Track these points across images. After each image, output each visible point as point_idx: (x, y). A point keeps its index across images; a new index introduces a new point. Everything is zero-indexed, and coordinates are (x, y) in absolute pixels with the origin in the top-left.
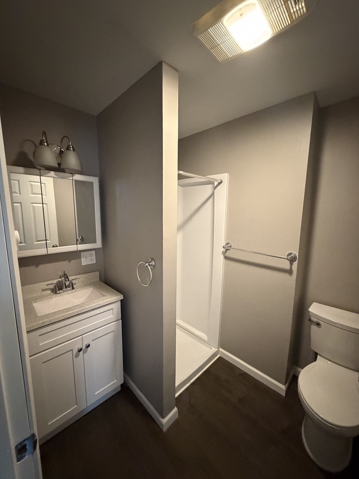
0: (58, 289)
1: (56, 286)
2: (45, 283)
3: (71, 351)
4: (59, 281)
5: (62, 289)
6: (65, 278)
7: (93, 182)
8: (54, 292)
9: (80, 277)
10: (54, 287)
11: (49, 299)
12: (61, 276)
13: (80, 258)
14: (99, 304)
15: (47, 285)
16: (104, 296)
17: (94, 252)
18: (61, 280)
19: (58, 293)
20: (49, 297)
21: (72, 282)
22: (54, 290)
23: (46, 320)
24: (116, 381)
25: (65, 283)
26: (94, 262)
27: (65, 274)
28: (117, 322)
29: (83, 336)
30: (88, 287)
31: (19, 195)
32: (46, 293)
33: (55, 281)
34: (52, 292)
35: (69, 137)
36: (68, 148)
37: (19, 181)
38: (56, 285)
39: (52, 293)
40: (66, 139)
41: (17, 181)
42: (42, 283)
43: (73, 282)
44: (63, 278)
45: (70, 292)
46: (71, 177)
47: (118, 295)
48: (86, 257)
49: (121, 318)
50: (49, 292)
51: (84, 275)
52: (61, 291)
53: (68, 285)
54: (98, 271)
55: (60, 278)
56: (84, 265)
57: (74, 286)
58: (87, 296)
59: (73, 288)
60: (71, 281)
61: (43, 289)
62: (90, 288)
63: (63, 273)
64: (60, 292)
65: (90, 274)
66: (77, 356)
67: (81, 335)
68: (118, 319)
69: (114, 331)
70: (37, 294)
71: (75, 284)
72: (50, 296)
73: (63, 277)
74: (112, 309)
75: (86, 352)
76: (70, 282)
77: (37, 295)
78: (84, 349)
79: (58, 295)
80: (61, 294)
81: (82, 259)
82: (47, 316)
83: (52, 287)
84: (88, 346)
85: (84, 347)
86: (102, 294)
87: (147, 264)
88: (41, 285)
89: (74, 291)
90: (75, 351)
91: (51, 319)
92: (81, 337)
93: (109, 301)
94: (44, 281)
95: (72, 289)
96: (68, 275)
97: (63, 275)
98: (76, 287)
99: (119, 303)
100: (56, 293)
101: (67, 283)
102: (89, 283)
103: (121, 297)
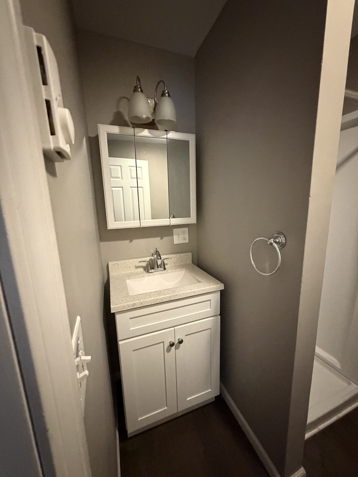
0: (150, 268)
1: (148, 264)
2: (138, 260)
3: (163, 343)
4: (151, 259)
5: (154, 269)
6: (157, 256)
7: (189, 141)
8: (147, 270)
9: (171, 257)
10: (147, 265)
11: (141, 277)
12: (153, 254)
13: (173, 235)
14: (194, 291)
15: (140, 262)
16: (199, 282)
17: (186, 229)
18: (153, 258)
19: (150, 272)
20: (140, 276)
21: (164, 262)
22: (146, 268)
23: (136, 302)
24: (211, 390)
25: (157, 261)
26: (187, 241)
27: (157, 251)
28: (215, 318)
29: (175, 328)
30: (180, 270)
31: (121, 179)
32: (138, 270)
33: (148, 259)
34: (145, 270)
35: (165, 81)
36: (163, 95)
37: (121, 166)
38: (148, 262)
39: (145, 272)
40: (161, 83)
41: (120, 167)
42: (136, 260)
43: (166, 262)
44: (155, 256)
45: (161, 272)
46: (166, 135)
47: (217, 283)
48: (178, 235)
49: (219, 313)
50: (142, 270)
51: (175, 255)
52: (153, 271)
53: (160, 265)
54: (191, 252)
55: (152, 256)
56: (175, 244)
57: (166, 266)
58: (179, 279)
59: (165, 269)
60: (163, 260)
61: (136, 266)
62: (182, 270)
63: (155, 250)
64: (151, 271)
65: (182, 255)
66: (168, 350)
67: (174, 327)
68: (216, 314)
69: (210, 329)
70: (131, 270)
71: (167, 264)
72: (142, 275)
73: (155, 254)
74: (210, 300)
75: (179, 348)
76: (162, 262)
77: (130, 272)
78: (176, 343)
79: (151, 274)
80: (153, 273)
81: (174, 236)
82: (138, 296)
83: (144, 264)
84: (181, 342)
85: (177, 342)
86: (196, 280)
87: (272, 241)
88: (134, 261)
89: (165, 271)
90: (167, 344)
91: (142, 302)
92: (173, 328)
93: (207, 289)
94: (137, 258)
95: (163, 269)
96: (160, 252)
97: (154, 252)
98: (168, 267)
99: (219, 294)
100: (148, 272)
101: (159, 262)
102: (181, 265)
103: (221, 287)
